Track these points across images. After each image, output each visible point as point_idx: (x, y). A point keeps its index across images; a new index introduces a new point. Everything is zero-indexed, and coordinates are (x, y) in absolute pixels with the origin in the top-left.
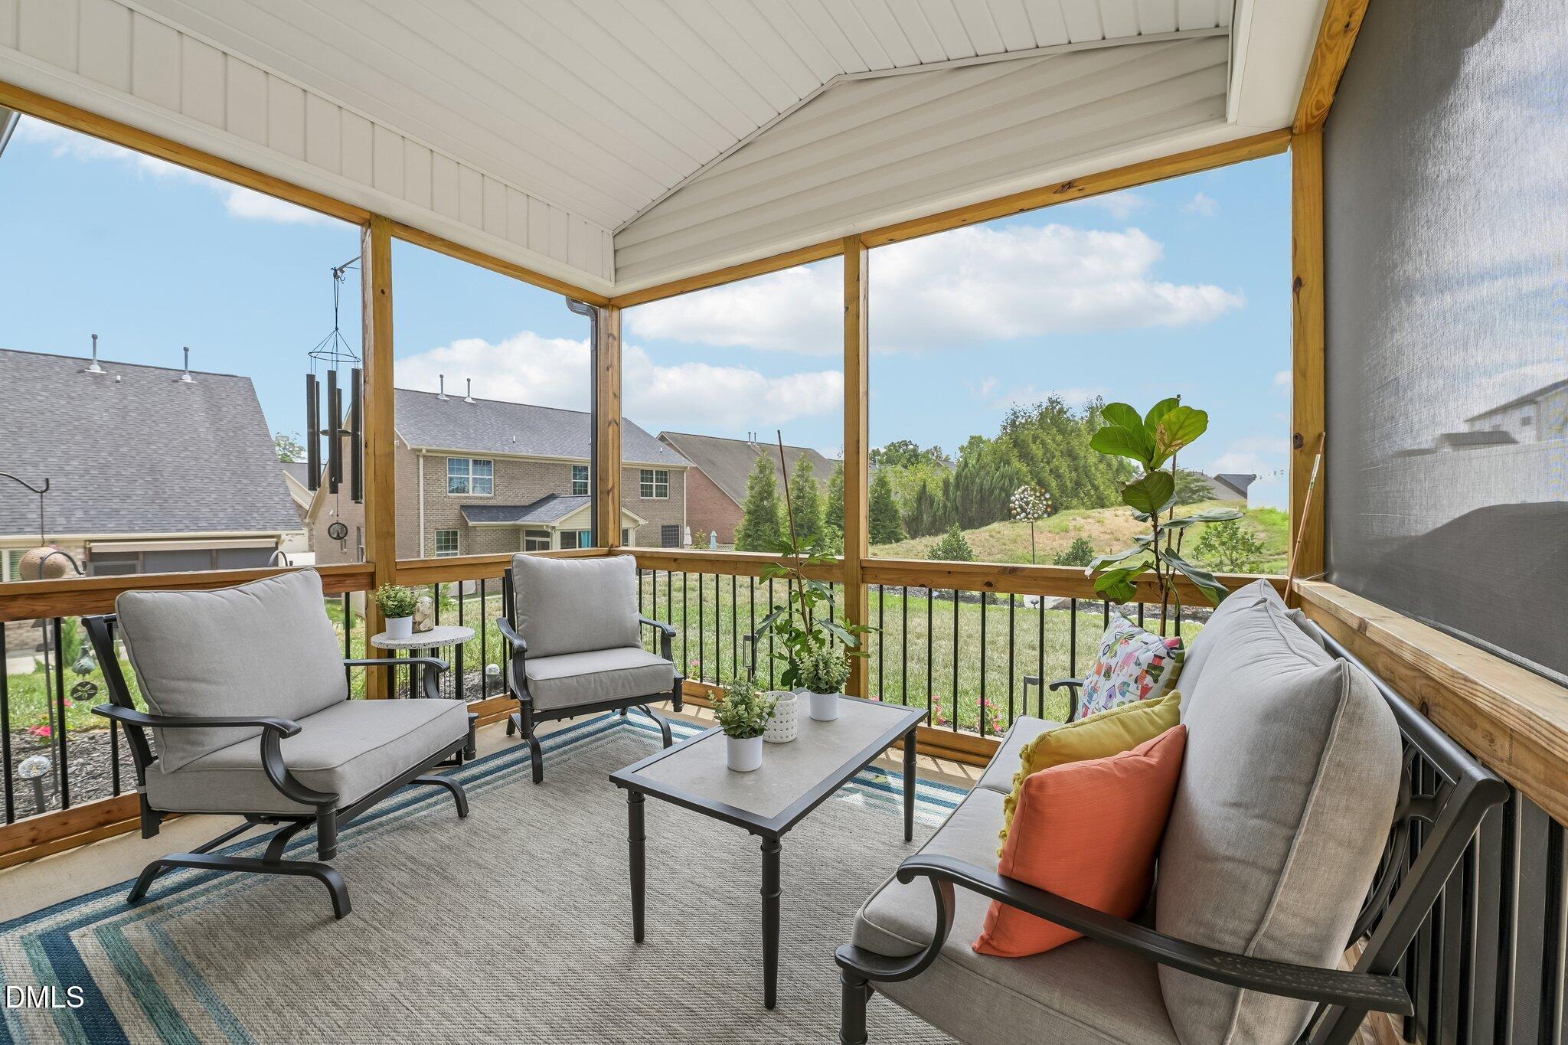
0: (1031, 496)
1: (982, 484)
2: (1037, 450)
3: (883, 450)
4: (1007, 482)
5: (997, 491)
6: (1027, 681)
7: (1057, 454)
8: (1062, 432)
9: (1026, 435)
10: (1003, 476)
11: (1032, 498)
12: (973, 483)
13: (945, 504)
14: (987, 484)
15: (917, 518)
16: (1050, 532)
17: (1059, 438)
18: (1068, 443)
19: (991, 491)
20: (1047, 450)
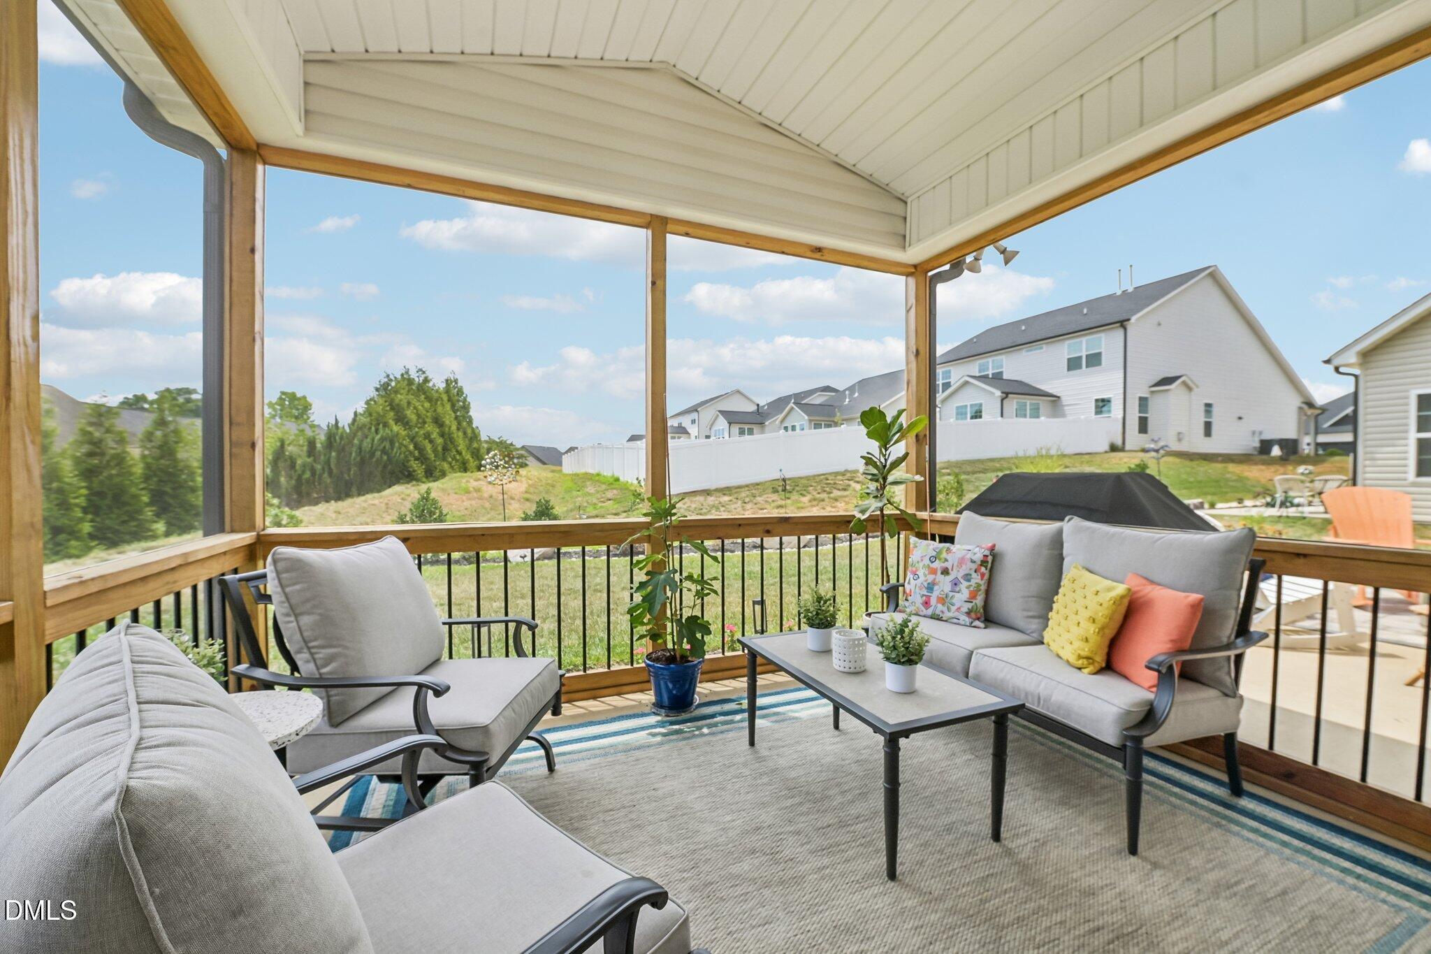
0: (501, 460)
1: (360, 448)
2: (410, 414)
3: (152, 396)
4: (387, 445)
5: (378, 453)
6: (754, 603)
7: (428, 420)
8: (429, 399)
9: (401, 398)
10: (383, 439)
11: (502, 463)
12: (351, 443)
13: (312, 466)
14: (366, 444)
15: (273, 481)
16: (456, 493)
17: (427, 405)
18: (435, 411)
19: (372, 454)
20: (419, 416)
